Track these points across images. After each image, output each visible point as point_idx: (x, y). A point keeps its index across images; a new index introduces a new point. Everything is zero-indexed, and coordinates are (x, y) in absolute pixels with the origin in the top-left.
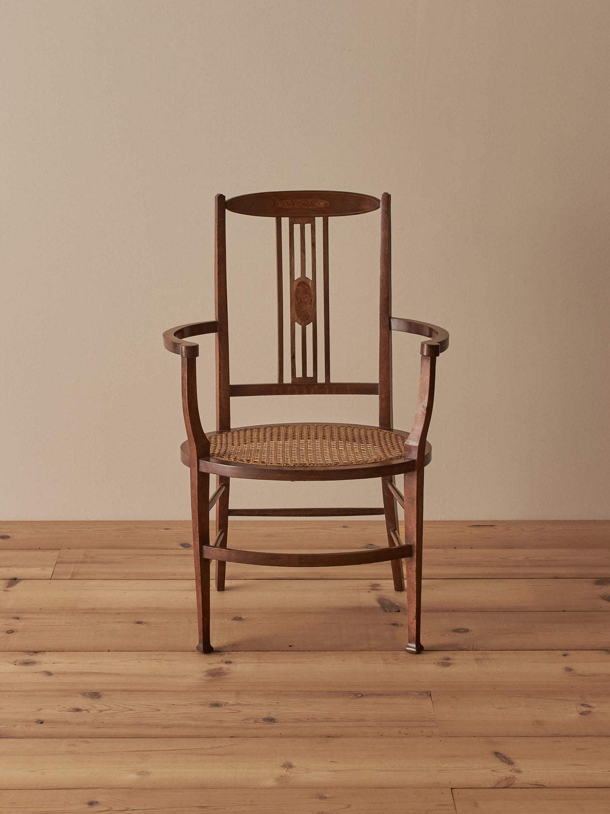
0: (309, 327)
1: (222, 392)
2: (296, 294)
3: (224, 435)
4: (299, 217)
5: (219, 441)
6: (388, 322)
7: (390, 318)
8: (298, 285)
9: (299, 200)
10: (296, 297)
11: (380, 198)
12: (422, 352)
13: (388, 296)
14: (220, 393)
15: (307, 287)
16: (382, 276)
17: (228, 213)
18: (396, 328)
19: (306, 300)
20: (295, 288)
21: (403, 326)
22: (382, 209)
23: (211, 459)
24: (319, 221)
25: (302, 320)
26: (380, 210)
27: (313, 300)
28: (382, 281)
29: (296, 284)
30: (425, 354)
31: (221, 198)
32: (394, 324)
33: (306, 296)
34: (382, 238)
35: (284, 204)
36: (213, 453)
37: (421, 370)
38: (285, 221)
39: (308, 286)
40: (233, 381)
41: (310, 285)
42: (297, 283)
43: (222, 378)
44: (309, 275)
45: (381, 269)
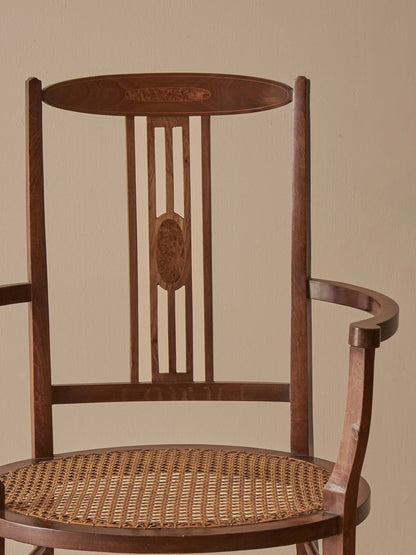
0: (180, 293)
1: (39, 397)
2: (158, 241)
3: (40, 467)
4: (162, 116)
5: (28, 479)
6: (304, 287)
7: (308, 280)
8: (162, 225)
9: (163, 89)
10: (159, 245)
11: (292, 85)
12: (351, 341)
13: (305, 245)
14: (36, 399)
15: (176, 229)
16: (295, 211)
17: (46, 108)
18: (317, 296)
19: (174, 250)
20: (156, 232)
21: (327, 292)
22: (296, 103)
23: (7, 514)
24: (195, 122)
25: (168, 282)
26: (293, 104)
27: (186, 249)
28: (295, 220)
29: (158, 224)
30: (356, 343)
31: (34, 83)
32: (314, 288)
33: (175, 244)
34: (296, 151)
35: (139, 96)
36: (12, 502)
37: (350, 370)
38: (141, 122)
39: (178, 227)
40: (57, 380)
41: (181, 226)
42: (161, 223)
43: (38, 374)
44: (179, 209)
45: (295, 202)
